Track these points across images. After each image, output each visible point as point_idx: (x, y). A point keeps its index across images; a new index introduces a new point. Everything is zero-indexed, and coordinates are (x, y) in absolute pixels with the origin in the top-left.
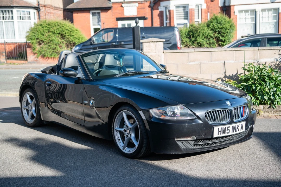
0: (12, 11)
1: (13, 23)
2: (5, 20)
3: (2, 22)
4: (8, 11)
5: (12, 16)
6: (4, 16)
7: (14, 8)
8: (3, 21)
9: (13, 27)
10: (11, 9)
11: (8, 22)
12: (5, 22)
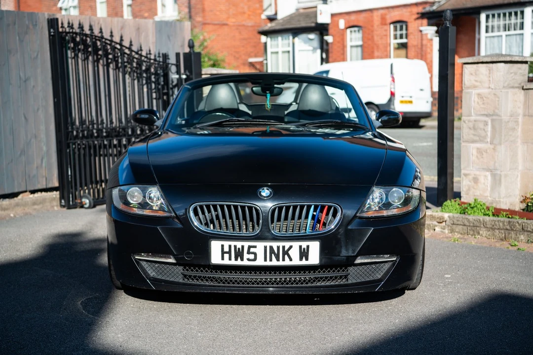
0: (522, 13)
1: (522, 36)
2: (508, 33)
3: (501, 36)
4: (516, 14)
5: (522, 24)
6: (505, 24)
7: (527, 4)
8: (504, 34)
9: (521, 44)
10: (521, 9)
11: (513, 35)
12: (506, 36)
